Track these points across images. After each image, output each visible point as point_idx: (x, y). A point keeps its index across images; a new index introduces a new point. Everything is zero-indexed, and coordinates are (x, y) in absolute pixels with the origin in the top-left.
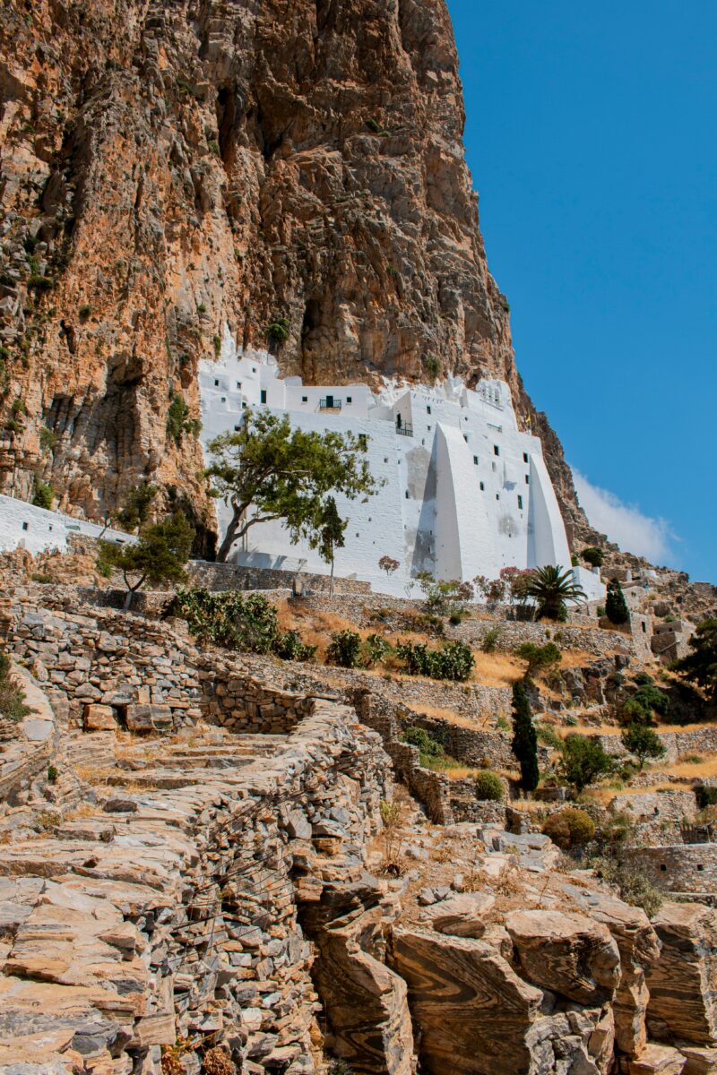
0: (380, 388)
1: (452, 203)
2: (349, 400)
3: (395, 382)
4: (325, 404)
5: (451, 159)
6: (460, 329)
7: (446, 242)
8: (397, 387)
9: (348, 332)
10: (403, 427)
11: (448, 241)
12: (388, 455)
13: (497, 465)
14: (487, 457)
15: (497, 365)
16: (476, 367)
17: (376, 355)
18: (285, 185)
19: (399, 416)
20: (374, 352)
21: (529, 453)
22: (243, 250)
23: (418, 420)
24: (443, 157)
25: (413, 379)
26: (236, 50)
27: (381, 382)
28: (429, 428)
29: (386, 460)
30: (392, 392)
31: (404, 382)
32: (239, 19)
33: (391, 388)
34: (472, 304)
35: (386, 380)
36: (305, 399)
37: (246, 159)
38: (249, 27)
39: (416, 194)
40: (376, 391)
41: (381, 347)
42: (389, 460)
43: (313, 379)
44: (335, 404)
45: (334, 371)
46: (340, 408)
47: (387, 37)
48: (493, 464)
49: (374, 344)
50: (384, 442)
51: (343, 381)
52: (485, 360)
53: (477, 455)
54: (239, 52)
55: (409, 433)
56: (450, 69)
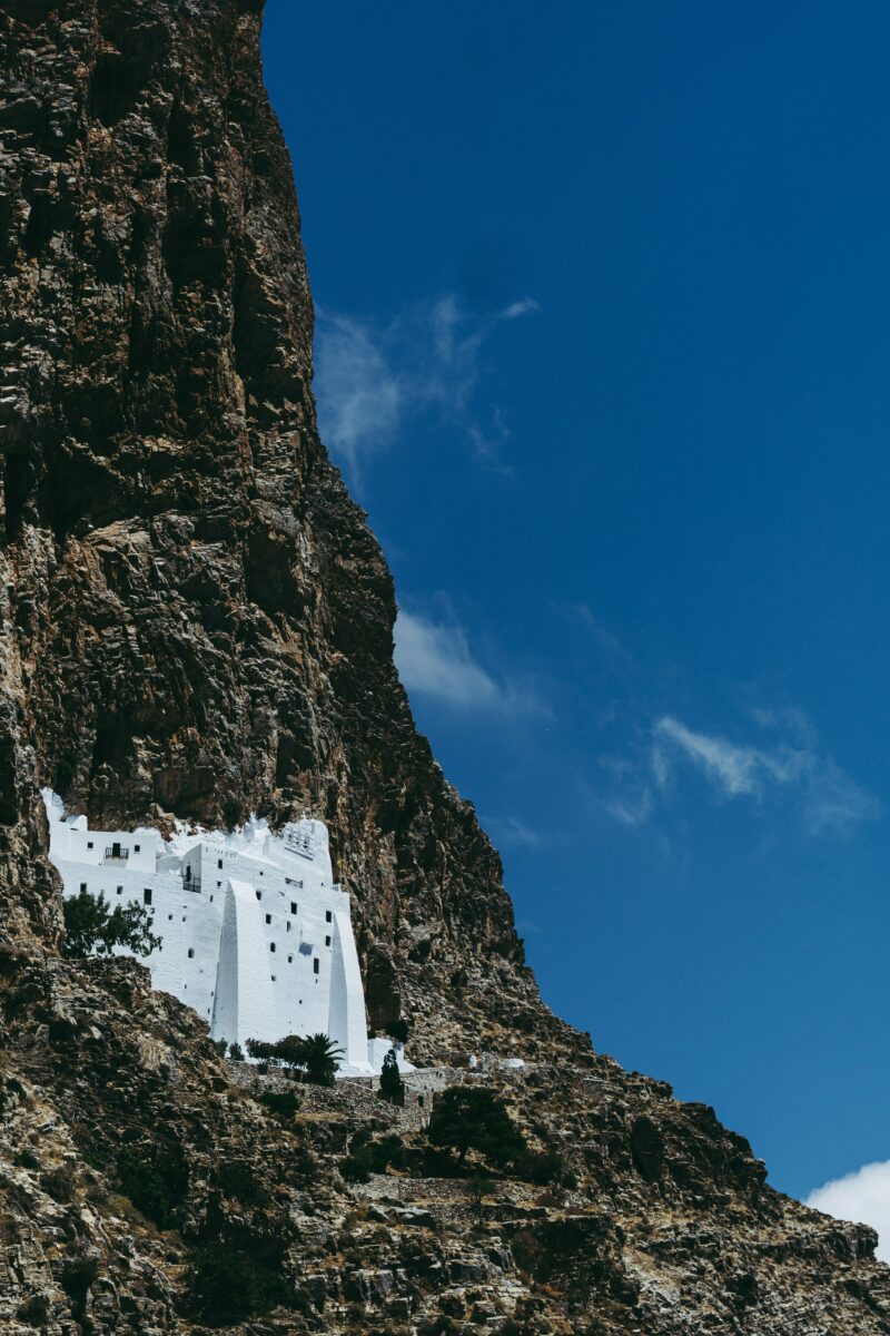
0: (172, 835)
1: (280, 591)
2: (137, 848)
3: (188, 828)
4: (111, 852)
5: (282, 538)
6: (269, 761)
7: (266, 647)
8: (190, 834)
9: (141, 770)
10: (191, 882)
11: (267, 644)
12: (173, 912)
13: (292, 924)
14: (282, 916)
15: (315, 799)
16: (287, 805)
17: (171, 796)
18: (80, 579)
19: (189, 868)
20: (168, 793)
21: (334, 912)
22: (30, 667)
23: (208, 874)
24: (272, 536)
25: (209, 825)
26: (31, 408)
27: (174, 828)
28: (219, 884)
29: (170, 917)
30: (185, 840)
31: (199, 828)
32: (36, 367)
33: (183, 835)
34: (291, 727)
35: (178, 823)
36: (90, 845)
37: (36, 543)
38: (46, 376)
39: (233, 595)
40: (168, 839)
41: (176, 787)
42: (174, 917)
43: (100, 819)
44: (122, 853)
45: (122, 812)
46: (127, 857)
47: (215, 375)
48: (289, 924)
49: (168, 783)
50: (170, 897)
51: (133, 823)
52: (301, 796)
53: (269, 913)
54: (34, 411)
55: (196, 889)
56: (297, 396)
